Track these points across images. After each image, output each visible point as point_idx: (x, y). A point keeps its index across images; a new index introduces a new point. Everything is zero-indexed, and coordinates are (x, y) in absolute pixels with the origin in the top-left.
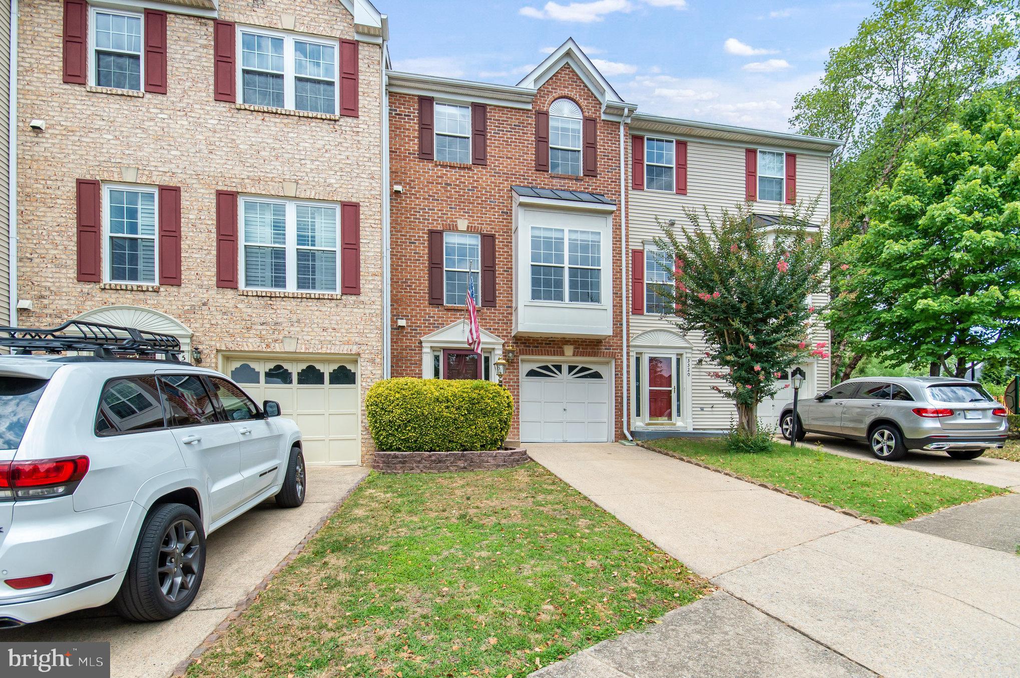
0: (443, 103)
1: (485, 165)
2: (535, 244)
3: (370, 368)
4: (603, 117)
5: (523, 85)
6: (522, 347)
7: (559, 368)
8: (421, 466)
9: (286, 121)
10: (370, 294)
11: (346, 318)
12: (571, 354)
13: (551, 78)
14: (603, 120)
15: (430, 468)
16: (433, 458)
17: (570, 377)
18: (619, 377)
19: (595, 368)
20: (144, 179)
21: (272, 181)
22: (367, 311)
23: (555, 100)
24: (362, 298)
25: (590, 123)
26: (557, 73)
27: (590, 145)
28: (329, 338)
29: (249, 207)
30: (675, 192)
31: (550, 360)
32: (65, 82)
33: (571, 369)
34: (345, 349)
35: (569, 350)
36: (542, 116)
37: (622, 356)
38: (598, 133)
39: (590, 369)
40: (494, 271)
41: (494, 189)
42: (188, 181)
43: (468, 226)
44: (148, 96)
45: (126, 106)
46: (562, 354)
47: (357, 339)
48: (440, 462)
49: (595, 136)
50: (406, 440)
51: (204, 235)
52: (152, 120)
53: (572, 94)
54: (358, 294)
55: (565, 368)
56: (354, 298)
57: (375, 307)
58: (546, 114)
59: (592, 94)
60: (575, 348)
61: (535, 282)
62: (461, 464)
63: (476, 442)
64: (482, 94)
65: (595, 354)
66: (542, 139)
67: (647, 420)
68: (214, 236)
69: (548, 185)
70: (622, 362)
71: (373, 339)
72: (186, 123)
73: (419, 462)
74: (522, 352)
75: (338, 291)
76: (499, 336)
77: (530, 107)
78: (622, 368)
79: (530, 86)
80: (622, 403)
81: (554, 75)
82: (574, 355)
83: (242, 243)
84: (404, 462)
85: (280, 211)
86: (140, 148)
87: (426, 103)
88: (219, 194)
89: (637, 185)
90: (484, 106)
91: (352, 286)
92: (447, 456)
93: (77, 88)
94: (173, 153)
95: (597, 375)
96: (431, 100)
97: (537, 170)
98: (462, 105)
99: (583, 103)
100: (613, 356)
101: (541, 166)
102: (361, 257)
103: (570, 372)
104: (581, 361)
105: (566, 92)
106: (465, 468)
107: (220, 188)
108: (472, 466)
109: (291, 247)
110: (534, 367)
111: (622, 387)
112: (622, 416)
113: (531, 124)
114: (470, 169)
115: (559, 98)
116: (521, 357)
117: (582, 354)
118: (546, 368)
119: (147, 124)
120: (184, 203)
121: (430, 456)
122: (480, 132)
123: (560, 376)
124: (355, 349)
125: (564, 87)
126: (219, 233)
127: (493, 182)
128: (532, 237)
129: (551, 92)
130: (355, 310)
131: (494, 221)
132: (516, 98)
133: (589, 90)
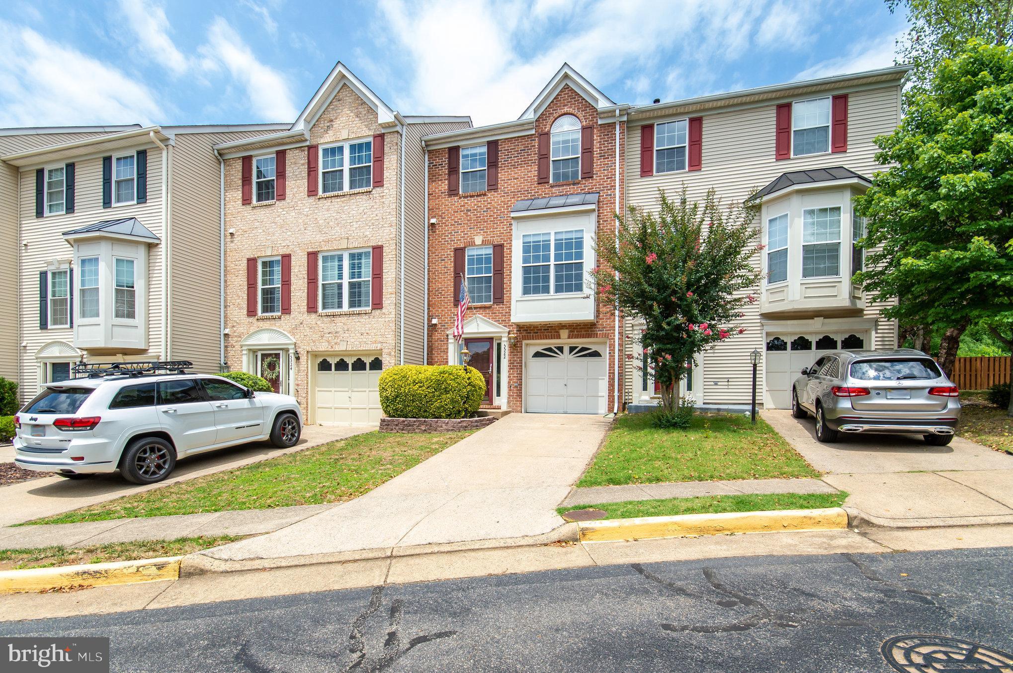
0: (466, 148)
1: (496, 190)
2: (526, 249)
3: (388, 359)
4: (600, 122)
5: (524, 118)
6: (524, 334)
7: (561, 349)
8: (397, 428)
9: (343, 199)
10: (389, 308)
11: (375, 325)
12: (566, 336)
13: (552, 102)
14: (600, 125)
15: (402, 430)
16: (406, 423)
17: (571, 356)
18: (612, 356)
19: (594, 348)
20: (275, 253)
21: (335, 240)
22: (387, 320)
23: (556, 119)
24: (384, 310)
25: (587, 130)
26: (558, 95)
27: (587, 150)
28: (365, 340)
29: (325, 259)
30: (687, 169)
31: (552, 343)
32: (243, 205)
33: (572, 349)
34: (373, 347)
35: (564, 333)
36: (545, 136)
37: (614, 336)
38: (595, 138)
39: (590, 349)
40: (502, 274)
41: (503, 207)
42: (295, 249)
43: (483, 241)
44: (277, 202)
45: (268, 211)
46: (559, 337)
47: (381, 339)
48: (410, 426)
49: (592, 140)
50: (396, 410)
51: (301, 281)
52: (279, 216)
53: (571, 110)
54: (381, 308)
55: (566, 349)
56: (379, 311)
57: (391, 316)
58: (548, 134)
59: (590, 104)
60: (571, 331)
61: (526, 280)
62: (423, 428)
63: (443, 412)
64: (493, 133)
65: (589, 336)
66: (544, 157)
67: (653, 395)
68: (306, 280)
69: (548, 194)
70: (614, 342)
71: (391, 340)
72: (294, 214)
73: (397, 425)
74: (525, 338)
75: (370, 308)
76: (505, 326)
77: (533, 132)
78: (614, 348)
79: (531, 116)
80: (613, 379)
81: (555, 99)
82: (569, 338)
83: (320, 282)
84: (388, 425)
85: (340, 259)
86: (274, 234)
87: (454, 152)
88: (309, 254)
89: (646, 171)
90: (496, 142)
91: (378, 304)
92: (415, 422)
93: (248, 206)
94: (288, 233)
95: (596, 354)
96: (457, 149)
97: (539, 184)
98: (480, 145)
99: (580, 114)
100: (606, 336)
101: (543, 180)
102: (384, 282)
103: (570, 352)
104: (580, 342)
105: (566, 109)
106: (425, 430)
107: (309, 250)
108: (430, 429)
109: (346, 281)
110: (539, 349)
111: (614, 364)
112: (614, 392)
113: (534, 146)
114: (485, 195)
115: (560, 116)
116: (524, 342)
117: (577, 337)
118: (550, 350)
119: (277, 219)
120: (293, 263)
121: (404, 421)
122: (493, 163)
123: (562, 356)
124: (379, 346)
125: (564, 106)
126: (308, 279)
127: (502, 202)
128: (524, 243)
129: (553, 113)
130: (380, 319)
131: (503, 233)
132: (521, 129)
133: (586, 101)
